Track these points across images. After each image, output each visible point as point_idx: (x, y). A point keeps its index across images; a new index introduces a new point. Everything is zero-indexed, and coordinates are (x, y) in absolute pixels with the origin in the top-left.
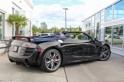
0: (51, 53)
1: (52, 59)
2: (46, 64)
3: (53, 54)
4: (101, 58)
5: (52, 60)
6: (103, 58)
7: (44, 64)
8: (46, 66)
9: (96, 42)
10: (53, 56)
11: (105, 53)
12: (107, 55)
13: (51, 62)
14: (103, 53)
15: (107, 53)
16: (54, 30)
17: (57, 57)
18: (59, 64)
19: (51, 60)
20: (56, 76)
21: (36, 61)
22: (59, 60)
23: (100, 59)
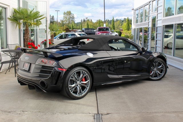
0: (77, 73)
1: (78, 80)
2: (69, 89)
3: (79, 73)
4: (152, 76)
5: (78, 82)
6: (155, 77)
7: (67, 88)
8: (70, 91)
9: (144, 53)
10: (79, 76)
11: (158, 69)
12: (161, 72)
13: (77, 85)
14: (155, 69)
15: (162, 69)
16: (86, 24)
17: (85, 78)
18: (88, 88)
19: (76, 82)
20: (84, 105)
21: (56, 84)
22: (88, 82)
23: (150, 78)
